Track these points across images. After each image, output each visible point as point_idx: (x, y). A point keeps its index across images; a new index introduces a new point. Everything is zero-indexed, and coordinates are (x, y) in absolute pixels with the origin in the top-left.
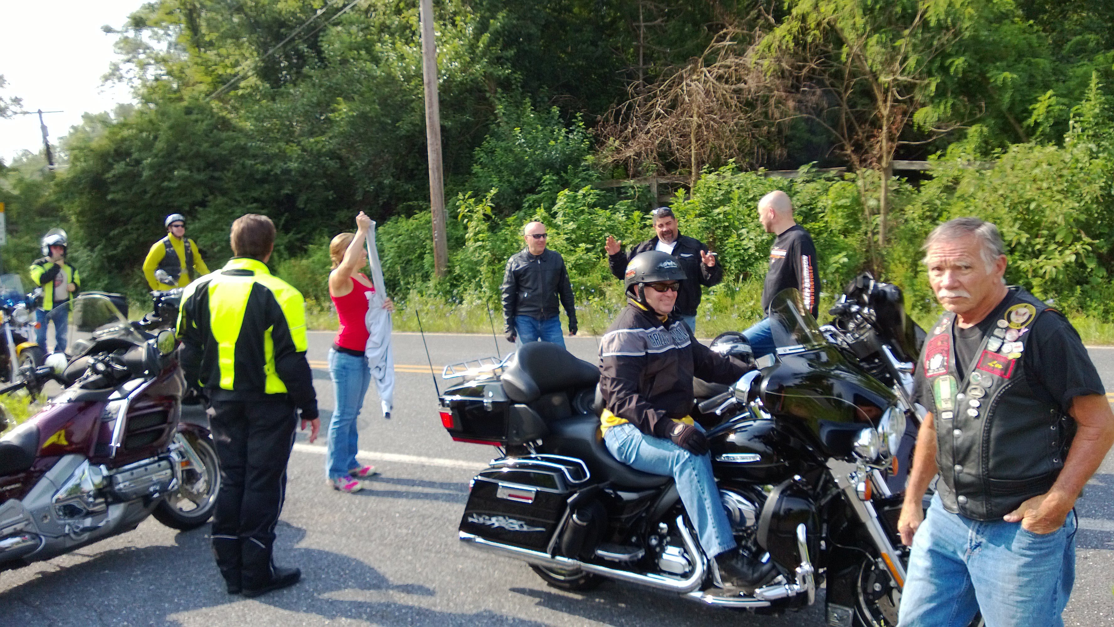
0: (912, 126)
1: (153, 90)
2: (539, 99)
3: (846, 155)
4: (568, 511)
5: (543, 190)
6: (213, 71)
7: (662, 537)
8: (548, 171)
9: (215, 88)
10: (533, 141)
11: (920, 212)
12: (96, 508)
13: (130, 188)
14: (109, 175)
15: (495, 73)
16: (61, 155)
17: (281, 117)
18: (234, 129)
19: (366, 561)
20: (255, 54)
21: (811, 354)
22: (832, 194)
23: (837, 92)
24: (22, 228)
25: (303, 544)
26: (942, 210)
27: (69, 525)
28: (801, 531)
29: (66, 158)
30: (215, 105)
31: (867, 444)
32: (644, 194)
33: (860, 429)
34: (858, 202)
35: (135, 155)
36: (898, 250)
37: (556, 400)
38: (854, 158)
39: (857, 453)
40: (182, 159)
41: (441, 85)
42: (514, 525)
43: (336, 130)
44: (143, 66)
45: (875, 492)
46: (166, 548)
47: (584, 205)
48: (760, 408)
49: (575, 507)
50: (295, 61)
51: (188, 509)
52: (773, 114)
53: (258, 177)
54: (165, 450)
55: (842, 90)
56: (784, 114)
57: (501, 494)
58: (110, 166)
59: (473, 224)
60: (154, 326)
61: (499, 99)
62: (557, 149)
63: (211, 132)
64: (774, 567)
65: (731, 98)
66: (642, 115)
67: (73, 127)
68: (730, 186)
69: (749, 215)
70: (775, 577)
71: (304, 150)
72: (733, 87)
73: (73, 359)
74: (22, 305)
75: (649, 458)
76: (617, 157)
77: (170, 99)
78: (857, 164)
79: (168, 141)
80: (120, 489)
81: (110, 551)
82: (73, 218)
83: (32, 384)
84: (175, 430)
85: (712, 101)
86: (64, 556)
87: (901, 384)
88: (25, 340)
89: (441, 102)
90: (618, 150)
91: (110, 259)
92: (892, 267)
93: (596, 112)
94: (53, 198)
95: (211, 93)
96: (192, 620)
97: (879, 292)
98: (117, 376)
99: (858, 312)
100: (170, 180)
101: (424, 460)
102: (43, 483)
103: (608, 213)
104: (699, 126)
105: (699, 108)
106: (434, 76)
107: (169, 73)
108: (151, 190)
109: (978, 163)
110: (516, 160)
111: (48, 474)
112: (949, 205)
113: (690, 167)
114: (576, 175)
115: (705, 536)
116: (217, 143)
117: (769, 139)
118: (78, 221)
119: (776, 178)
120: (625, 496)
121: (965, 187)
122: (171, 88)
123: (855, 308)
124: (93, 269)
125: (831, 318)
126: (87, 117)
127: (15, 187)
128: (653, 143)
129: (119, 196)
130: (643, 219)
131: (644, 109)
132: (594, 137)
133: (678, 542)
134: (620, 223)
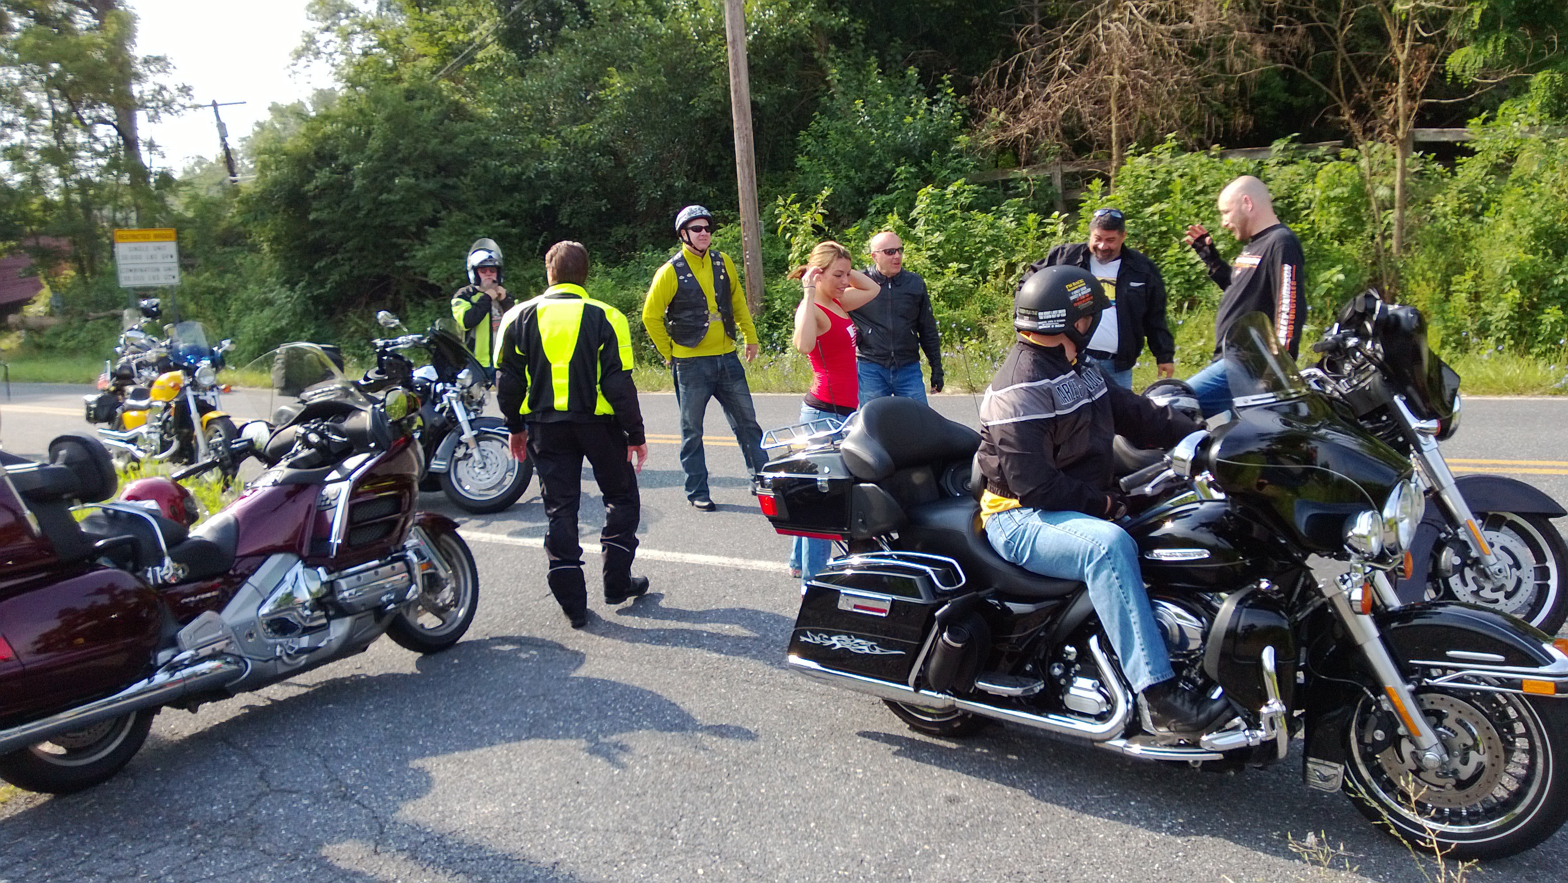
0: (1444, 76)
1: (361, 68)
2: (889, 58)
3: (1342, 122)
4: (936, 628)
5: (897, 188)
6: (440, 39)
7: (1069, 665)
8: (903, 160)
9: (444, 62)
10: (881, 119)
11: (1455, 203)
12: (315, 624)
13: (338, 204)
14: (311, 186)
15: (827, 24)
16: (245, 163)
17: (533, 98)
18: (471, 118)
19: (665, 695)
20: (495, 12)
21: (1285, 406)
22: (1321, 181)
23: (1328, 28)
24: (200, 261)
25: (582, 672)
26: (1489, 201)
27: (281, 645)
28: (1268, 656)
29: (251, 166)
30: (444, 84)
31: (1365, 533)
32: (1042, 189)
33: (1357, 512)
34: (1360, 191)
35: (343, 159)
36: (1421, 261)
37: (918, 477)
38: (1356, 126)
39: (1350, 547)
40: (404, 161)
41: (750, 44)
42: (864, 647)
43: (608, 113)
44: (347, 36)
45: (1378, 603)
46: (405, 676)
47: (956, 207)
48: (1210, 485)
49: (946, 622)
50: (549, 19)
51: (432, 627)
52: (1232, 66)
53: (505, 183)
54: (399, 547)
55: (1336, 26)
56: (1249, 64)
57: (844, 605)
58: (311, 175)
59: (799, 239)
60: (378, 386)
61: (832, 60)
62: (915, 128)
63: (442, 123)
64: (1228, 706)
65: (1170, 44)
66: (1039, 75)
67: (258, 124)
68: (1169, 173)
69: (1197, 215)
70: (1229, 720)
71: (565, 143)
72: (1173, 27)
73: (277, 429)
74: (205, 363)
75: (1050, 555)
76: (1002, 136)
77: (385, 79)
78: (1359, 135)
79: (385, 138)
80: (344, 599)
81: (334, 680)
82: (266, 247)
83: (226, 462)
84: (411, 523)
85: (1142, 50)
86: (275, 686)
87: (1420, 451)
88: (213, 409)
89: (751, 68)
90: (1003, 127)
91: (316, 300)
92: (1412, 285)
93: (972, 74)
94: (238, 220)
95: (439, 69)
96: (441, 767)
97: (1388, 317)
98: (334, 450)
99: (1356, 348)
100: (389, 191)
101: (738, 562)
102: (246, 591)
103: (990, 217)
104: (1123, 87)
105: (1122, 60)
106: (740, 32)
107: (382, 44)
108: (366, 205)
109: (1545, 128)
110: (857, 147)
111: (251, 579)
112: (1499, 192)
113: (1110, 147)
114: (942, 164)
115: (1131, 662)
116: (449, 139)
117: (1226, 103)
118: (272, 251)
119: (1237, 159)
120: (1016, 607)
121: (1526, 165)
122: (386, 64)
123: (1352, 342)
124: (295, 314)
125: (1317, 358)
126: (275, 109)
127: (187, 208)
128: (1055, 114)
129: (324, 215)
130: (1041, 224)
131: (1041, 65)
132: (968, 108)
133: (1092, 671)
134: (1008, 232)
